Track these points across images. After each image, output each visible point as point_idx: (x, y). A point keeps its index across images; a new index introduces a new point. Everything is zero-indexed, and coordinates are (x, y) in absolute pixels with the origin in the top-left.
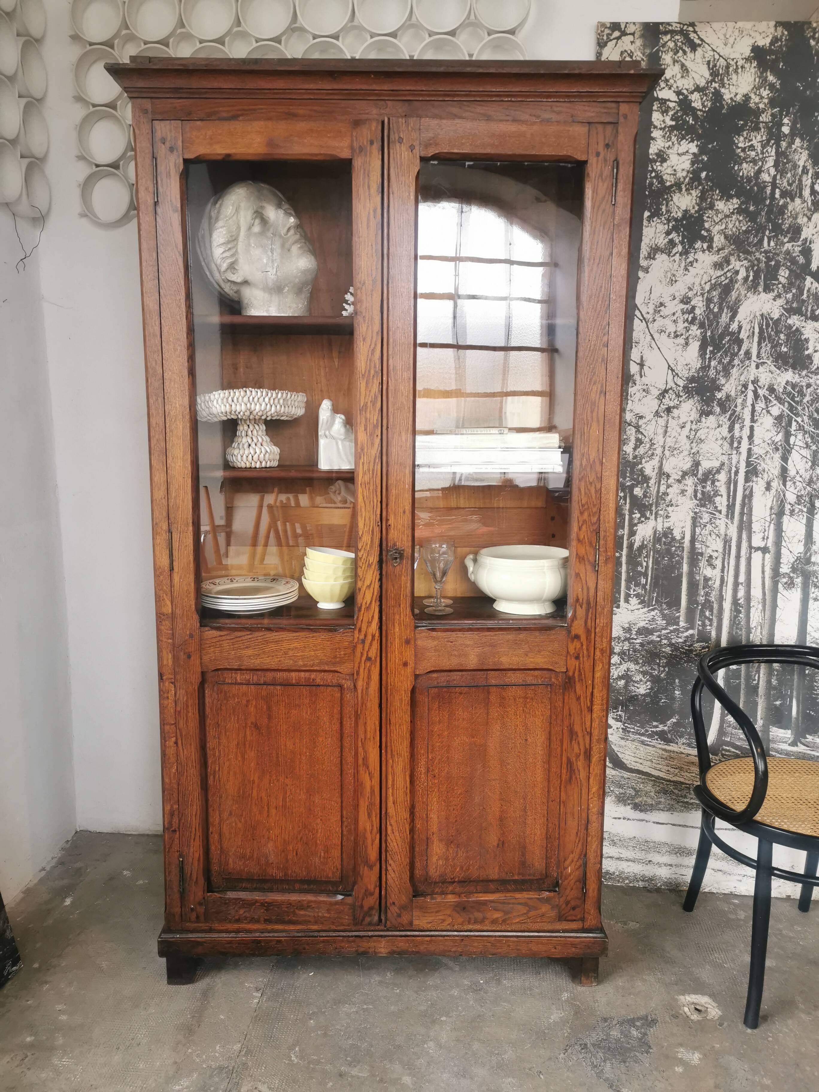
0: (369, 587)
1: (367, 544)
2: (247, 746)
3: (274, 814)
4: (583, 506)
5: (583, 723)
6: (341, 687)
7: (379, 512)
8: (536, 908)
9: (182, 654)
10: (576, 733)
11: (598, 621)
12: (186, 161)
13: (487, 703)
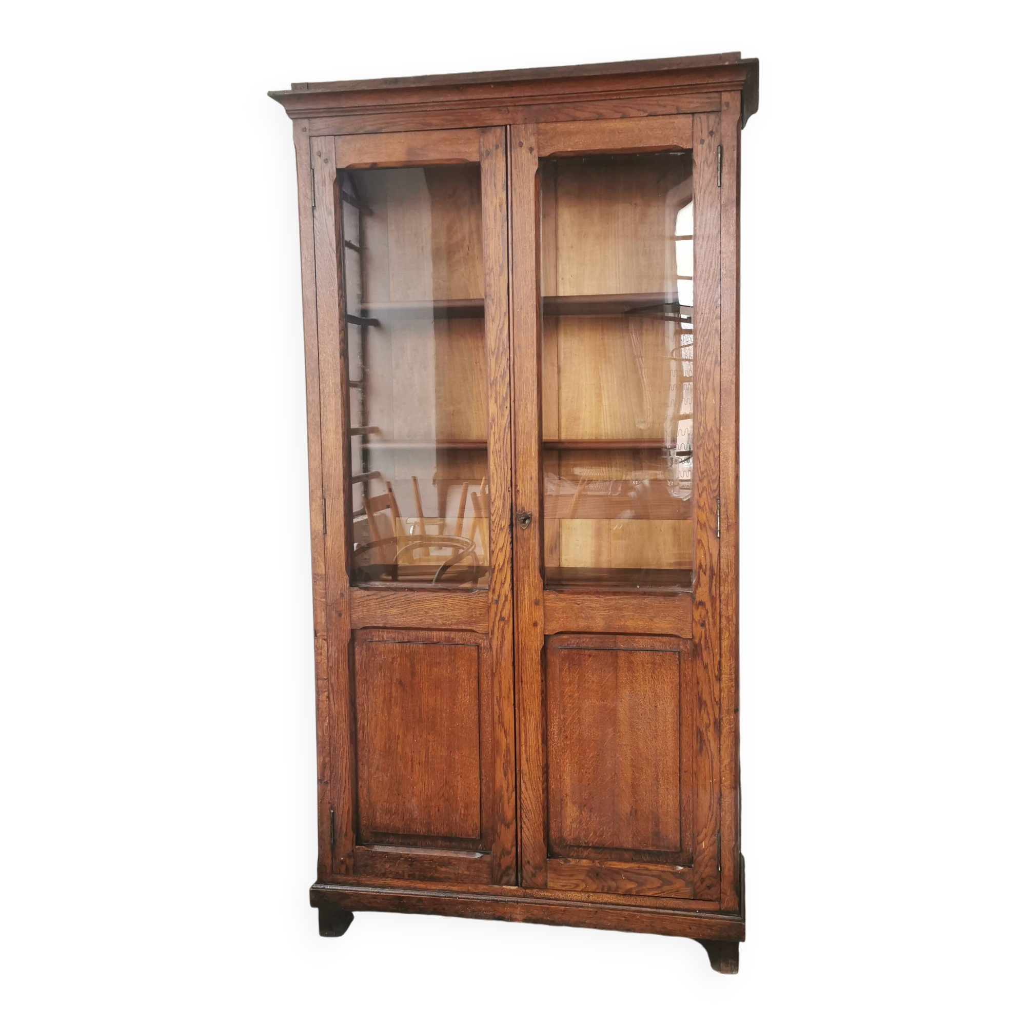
0: (501, 549)
1: (498, 509)
2: (393, 702)
3: (417, 769)
4: (702, 473)
5: (711, 693)
6: (478, 647)
7: (509, 479)
8: (670, 883)
9: (334, 612)
10: (705, 702)
11: (722, 588)
12: (339, 171)
13: (616, 668)
